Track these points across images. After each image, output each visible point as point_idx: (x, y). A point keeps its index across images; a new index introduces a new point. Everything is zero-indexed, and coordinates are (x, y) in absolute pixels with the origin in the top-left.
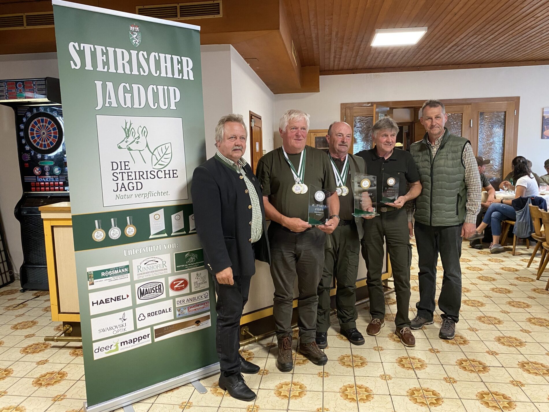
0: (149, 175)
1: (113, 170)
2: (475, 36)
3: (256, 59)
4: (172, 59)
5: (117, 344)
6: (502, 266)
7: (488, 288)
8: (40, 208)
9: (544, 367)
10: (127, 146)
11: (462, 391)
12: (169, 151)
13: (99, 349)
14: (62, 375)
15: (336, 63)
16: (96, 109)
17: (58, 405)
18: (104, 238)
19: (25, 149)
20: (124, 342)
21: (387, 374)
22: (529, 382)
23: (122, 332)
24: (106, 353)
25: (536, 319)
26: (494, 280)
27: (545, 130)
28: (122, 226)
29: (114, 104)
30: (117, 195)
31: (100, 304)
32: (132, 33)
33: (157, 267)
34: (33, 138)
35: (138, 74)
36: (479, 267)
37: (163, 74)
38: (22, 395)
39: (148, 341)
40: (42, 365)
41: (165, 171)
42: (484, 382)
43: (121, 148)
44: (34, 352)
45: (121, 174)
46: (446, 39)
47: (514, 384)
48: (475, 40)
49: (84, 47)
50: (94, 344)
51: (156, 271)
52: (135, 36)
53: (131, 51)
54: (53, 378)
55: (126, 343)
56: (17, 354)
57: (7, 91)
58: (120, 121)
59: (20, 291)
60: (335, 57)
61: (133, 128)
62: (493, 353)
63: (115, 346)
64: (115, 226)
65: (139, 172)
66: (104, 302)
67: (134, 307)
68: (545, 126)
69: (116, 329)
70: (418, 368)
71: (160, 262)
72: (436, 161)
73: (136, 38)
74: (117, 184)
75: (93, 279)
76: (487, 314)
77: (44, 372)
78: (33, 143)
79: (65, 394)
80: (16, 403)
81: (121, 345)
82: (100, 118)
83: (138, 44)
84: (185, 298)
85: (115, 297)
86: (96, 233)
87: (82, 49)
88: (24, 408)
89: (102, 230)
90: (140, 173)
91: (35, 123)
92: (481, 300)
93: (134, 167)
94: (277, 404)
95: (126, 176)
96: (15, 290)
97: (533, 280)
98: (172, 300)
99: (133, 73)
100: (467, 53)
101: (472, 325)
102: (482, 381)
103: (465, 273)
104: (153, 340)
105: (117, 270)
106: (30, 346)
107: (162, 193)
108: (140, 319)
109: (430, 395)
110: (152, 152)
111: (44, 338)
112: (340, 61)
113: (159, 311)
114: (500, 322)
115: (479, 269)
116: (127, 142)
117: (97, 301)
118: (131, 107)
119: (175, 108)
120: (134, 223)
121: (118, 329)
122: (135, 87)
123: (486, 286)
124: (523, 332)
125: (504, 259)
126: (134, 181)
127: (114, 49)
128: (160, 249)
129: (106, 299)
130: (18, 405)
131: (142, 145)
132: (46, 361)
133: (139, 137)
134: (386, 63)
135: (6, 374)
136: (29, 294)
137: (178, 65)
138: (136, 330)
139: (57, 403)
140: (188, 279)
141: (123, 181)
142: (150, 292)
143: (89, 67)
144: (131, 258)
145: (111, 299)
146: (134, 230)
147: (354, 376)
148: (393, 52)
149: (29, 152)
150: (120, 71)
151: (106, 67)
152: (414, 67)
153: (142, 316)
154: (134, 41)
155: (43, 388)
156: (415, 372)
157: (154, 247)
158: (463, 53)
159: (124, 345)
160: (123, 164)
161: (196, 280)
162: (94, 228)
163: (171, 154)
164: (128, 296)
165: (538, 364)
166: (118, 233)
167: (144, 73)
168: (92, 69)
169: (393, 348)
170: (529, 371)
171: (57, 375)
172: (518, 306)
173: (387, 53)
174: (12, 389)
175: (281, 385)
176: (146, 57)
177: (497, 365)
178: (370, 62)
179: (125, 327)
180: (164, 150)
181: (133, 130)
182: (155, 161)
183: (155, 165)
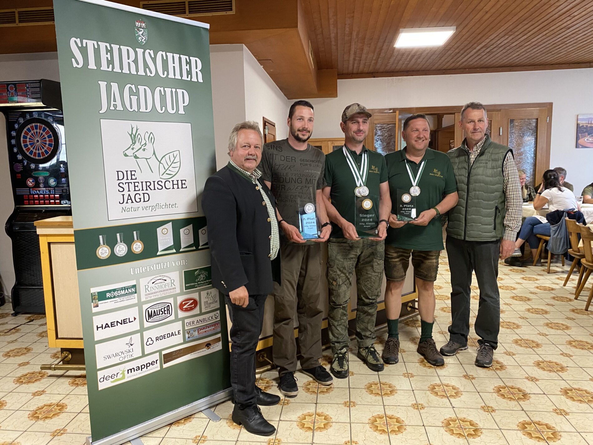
0: (157, 186)
1: (118, 180)
2: (507, 37)
3: (270, 61)
5: (124, 371)
6: (536, 285)
7: (523, 309)
8: (36, 223)
9: (589, 393)
10: (134, 153)
11: (502, 421)
12: (177, 159)
13: (104, 378)
14: (61, 407)
15: (356, 65)
16: (100, 112)
17: (58, 441)
18: (109, 255)
19: (17, 158)
20: (131, 370)
21: (420, 403)
22: (574, 410)
23: (129, 359)
24: (112, 382)
25: (576, 342)
26: (529, 299)
27: (579, 139)
28: (129, 242)
29: (120, 108)
30: (123, 208)
31: (104, 328)
33: (165, 286)
34: (26, 146)
35: (144, 74)
36: (513, 286)
37: (171, 76)
38: (17, 429)
39: (156, 368)
40: (39, 396)
41: (173, 181)
42: (525, 411)
43: (127, 156)
44: (29, 382)
45: (127, 184)
46: (475, 40)
47: (557, 413)
48: (506, 42)
49: (86, 43)
50: (98, 372)
51: (164, 291)
52: (141, 33)
53: (137, 49)
55: (133, 370)
56: (10, 384)
58: (126, 126)
59: (12, 314)
60: (354, 59)
61: (139, 134)
62: (533, 379)
63: (121, 374)
64: (121, 242)
65: (146, 182)
66: (110, 325)
67: (142, 330)
68: (580, 134)
69: (123, 356)
70: (453, 396)
71: (168, 281)
72: (474, 169)
73: (142, 35)
74: (123, 195)
75: (97, 300)
76: (523, 336)
77: (41, 404)
78: (26, 152)
79: (66, 428)
80: (10, 439)
81: (128, 373)
82: (104, 123)
83: (144, 42)
84: (195, 319)
85: (121, 320)
86: (101, 249)
87: (84, 45)
89: (107, 246)
91: (28, 130)
92: (516, 322)
93: (140, 177)
94: (300, 437)
95: (132, 186)
96: (6, 314)
97: (570, 300)
98: (181, 322)
99: (139, 73)
100: (496, 56)
101: (508, 349)
102: (523, 410)
104: (162, 366)
105: (124, 291)
106: (25, 376)
107: (170, 206)
108: (148, 344)
109: (468, 425)
110: (160, 160)
111: (40, 366)
112: (360, 64)
113: (167, 334)
114: (538, 345)
115: (512, 288)
116: (133, 149)
117: (102, 325)
118: (137, 111)
119: (184, 113)
120: (141, 239)
121: (125, 355)
122: (141, 88)
123: (520, 307)
124: (564, 356)
125: (538, 277)
126: (141, 192)
127: (118, 46)
128: (168, 267)
129: (111, 323)
130: (13, 442)
131: (148, 153)
132: (43, 391)
133: (145, 144)
134: (409, 66)
136: (22, 318)
137: (186, 66)
138: (144, 355)
139: (56, 438)
140: (197, 299)
141: (129, 193)
142: (158, 314)
143: (92, 65)
144: (138, 277)
145: (117, 322)
146: (141, 246)
147: (384, 405)
148: (417, 54)
149: (21, 161)
150: (126, 71)
151: (111, 66)
152: (439, 70)
153: (150, 339)
154: (140, 38)
155: (41, 422)
156: (449, 400)
157: (162, 264)
158: (492, 56)
159: (131, 372)
160: (129, 173)
161: (207, 300)
162: (99, 245)
163: (179, 162)
164: (135, 319)
165: (582, 391)
166: (124, 249)
167: (151, 73)
168: (96, 68)
169: (424, 375)
170: (573, 398)
171: (56, 407)
172: (557, 328)
173: (411, 55)
174: (5, 423)
175: (303, 416)
176: (153, 56)
177: (538, 393)
178: (392, 64)
179: (132, 353)
180: (172, 159)
181: (139, 136)
182: (162, 170)
183: (162, 175)
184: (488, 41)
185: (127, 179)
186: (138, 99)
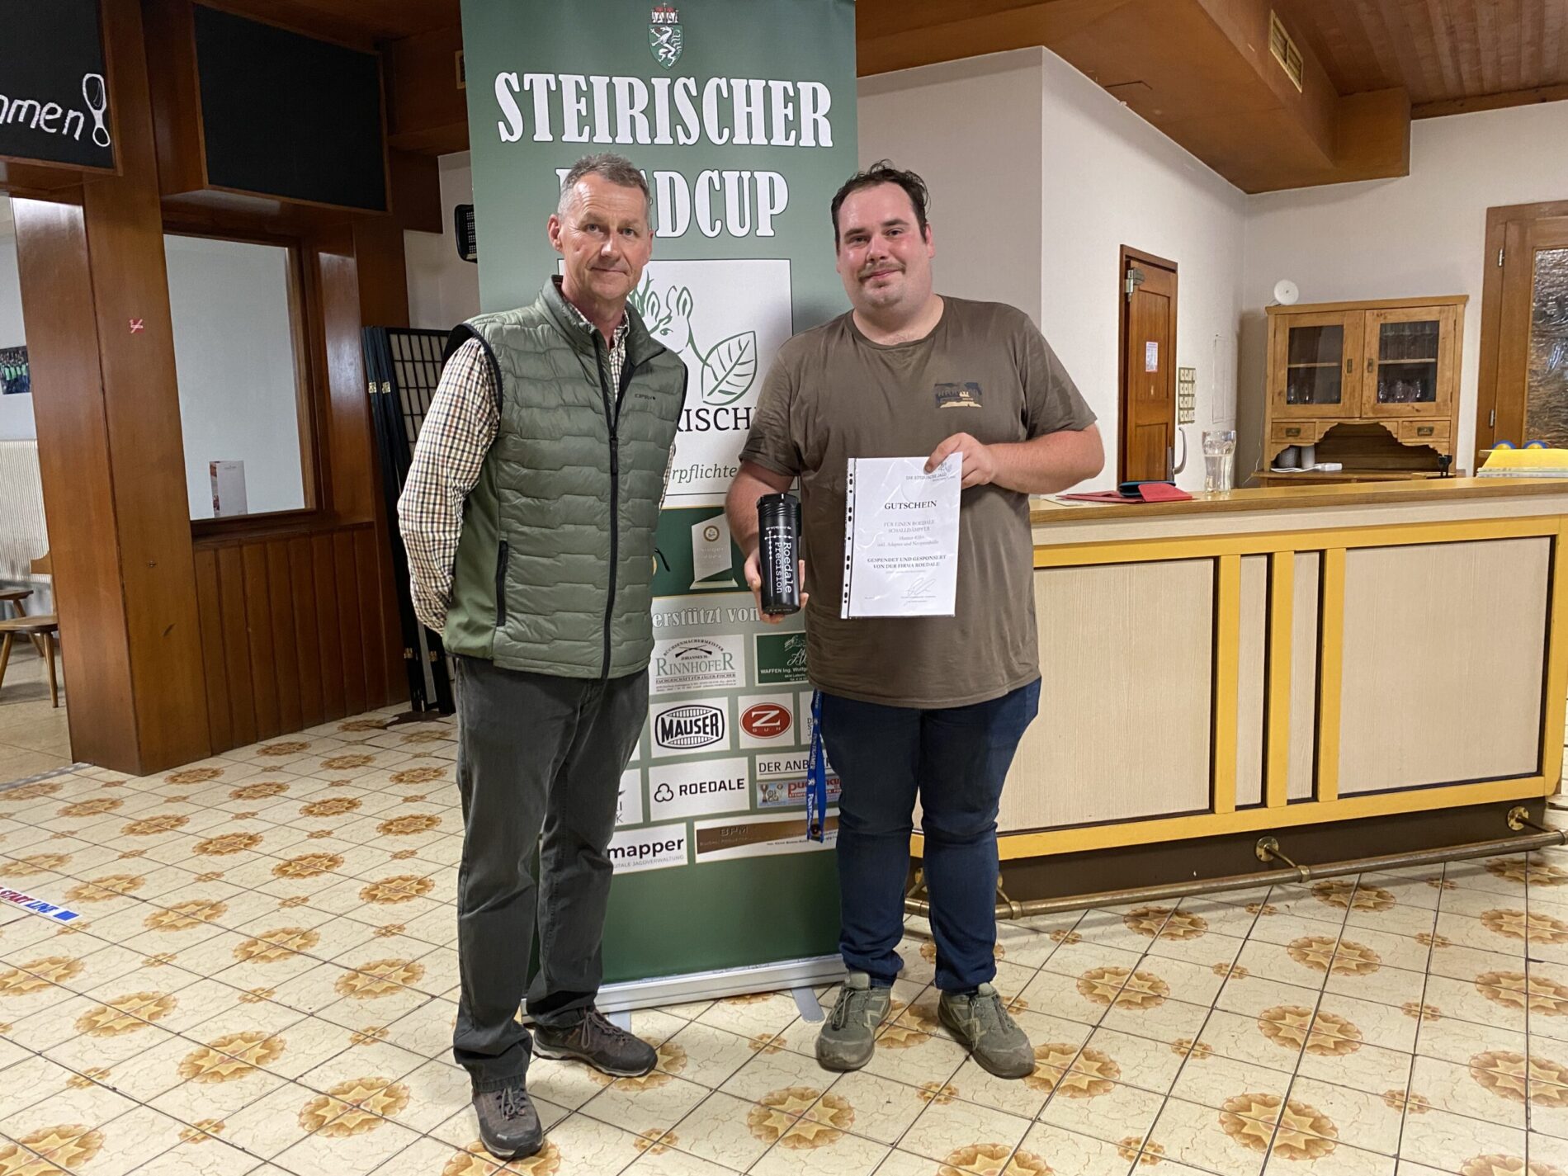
4: (767, 91)
12: (749, 355)
20: (615, 851)
32: (658, 31)
33: (708, 667)
35: (671, 141)
37: (741, 138)
39: (677, 858)
41: (735, 410)
49: (531, 81)
51: (707, 677)
52: (665, 37)
53: (654, 80)
55: (620, 852)
61: (653, 293)
67: (644, 762)
71: (717, 655)
73: (667, 42)
83: (674, 59)
84: (783, 758)
87: (527, 87)
94: (1012, 1098)
98: (746, 759)
99: (656, 141)
104: (691, 857)
108: (659, 797)
110: (704, 358)
113: (710, 783)
119: (772, 233)
122: (663, 178)
127: (607, 79)
128: (718, 620)
131: (676, 340)
133: (669, 317)
138: (647, 823)
140: (790, 708)
142: (688, 730)
143: (543, 134)
150: (624, 137)
151: (587, 129)
153: (664, 788)
154: (661, 51)
157: (702, 612)
159: (615, 856)
163: (754, 362)
167: (689, 137)
168: (550, 138)
175: (1045, 1049)
176: (694, 93)
180: (736, 353)
181: (653, 298)
182: (710, 383)
183: (709, 395)
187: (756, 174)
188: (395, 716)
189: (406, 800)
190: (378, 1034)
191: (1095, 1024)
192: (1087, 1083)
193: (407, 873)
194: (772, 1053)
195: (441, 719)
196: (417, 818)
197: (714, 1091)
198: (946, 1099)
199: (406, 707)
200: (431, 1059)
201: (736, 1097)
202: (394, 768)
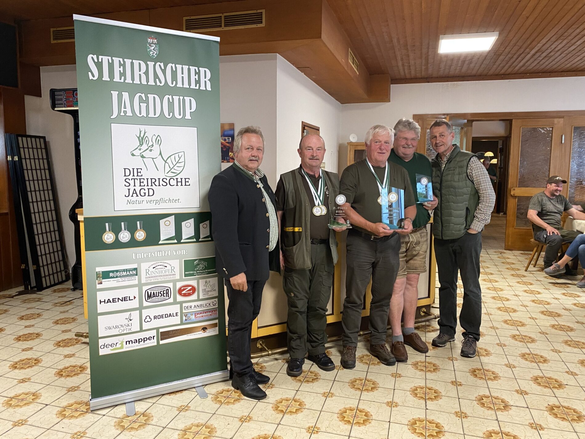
0: (161, 182)
1: (125, 176)
4: (189, 70)
5: (123, 342)
6: (575, 302)
7: (548, 324)
9: (576, 412)
10: (140, 154)
11: (470, 427)
12: (182, 160)
13: (104, 346)
14: (83, 369)
15: (406, 71)
16: (111, 117)
17: (70, 395)
18: (114, 240)
20: (129, 342)
21: (395, 401)
22: (552, 426)
23: (128, 332)
24: (111, 350)
26: (559, 315)
28: (132, 230)
29: (129, 113)
30: (128, 200)
31: (107, 303)
33: (165, 272)
35: (154, 84)
36: (548, 301)
37: (180, 85)
38: (43, 383)
39: (153, 343)
40: (68, 358)
41: (177, 179)
42: (498, 421)
43: (135, 155)
44: (65, 346)
45: (133, 180)
46: (525, 45)
47: (532, 427)
49: (102, 59)
50: (100, 340)
51: (164, 276)
52: (152, 48)
53: (148, 62)
54: (74, 371)
55: (131, 342)
56: (50, 346)
57: (65, 100)
58: (134, 130)
59: (71, 289)
60: (403, 65)
61: (147, 137)
62: (523, 393)
63: (120, 344)
64: (125, 230)
65: (151, 179)
66: (112, 301)
67: (141, 308)
69: (122, 328)
70: (431, 399)
71: (169, 267)
72: (444, 176)
73: (153, 50)
74: (129, 189)
75: (101, 278)
76: (534, 351)
77: (67, 365)
79: (80, 386)
80: (35, 389)
81: (126, 344)
82: (114, 127)
83: (156, 56)
84: (193, 304)
85: (122, 298)
86: (107, 235)
88: (40, 395)
89: (112, 233)
90: (153, 180)
92: (533, 336)
93: (146, 174)
94: (271, 417)
95: (137, 182)
96: (67, 289)
98: (179, 305)
99: (149, 84)
100: (556, 60)
101: (511, 361)
102: (497, 420)
103: (528, 305)
104: (158, 342)
105: (126, 272)
106: (64, 341)
107: (174, 201)
108: (146, 321)
109: (433, 427)
110: (165, 160)
111: (75, 333)
112: (410, 69)
113: (165, 315)
114: (545, 361)
115: (546, 303)
116: (140, 149)
117: (105, 300)
118: (145, 116)
119: (190, 118)
120: (144, 228)
121: (124, 328)
122: (151, 97)
123: (546, 322)
124: (569, 374)
126: (146, 188)
127: (131, 61)
128: (169, 255)
129: (113, 299)
130: (37, 392)
132: (74, 355)
133: (153, 145)
134: (463, 71)
135: (35, 364)
137: (195, 76)
138: (141, 330)
139: (70, 393)
140: (196, 286)
141: (135, 187)
142: (157, 295)
143: (106, 78)
144: (140, 261)
145: (118, 299)
146: (143, 235)
147: (360, 400)
148: (467, 59)
150: (137, 81)
151: (123, 78)
152: (497, 75)
153: (148, 317)
154: (151, 53)
155: (63, 379)
156: (426, 402)
157: (163, 252)
159: (129, 344)
160: (135, 171)
161: (205, 287)
162: (105, 231)
163: (184, 162)
164: (135, 298)
165: (570, 409)
166: (128, 236)
167: (161, 83)
168: (109, 80)
169: (412, 376)
170: (556, 415)
171: (78, 368)
172: (576, 346)
173: (460, 61)
174: (36, 377)
176: (163, 68)
177: (521, 406)
178: (444, 70)
179: (130, 327)
180: (177, 159)
181: (147, 138)
182: (167, 169)
183: (167, 173)
184: (540, 45)
185: (134, 176)
186: (147, 106)
187: (185, 98)
188: (17, 292)
189: (26, 327)
190: (24, 422)
191: (297, 390)
192: (295, 410)
193: (30, 357)
194: (185, 412)
195: (38, 293)
196: (32, 334)
197: (164, 428)
198: (249, 421)
199: (22, 288)
200: (48, 429)
201: (173, 429)
202: (19, 314)
